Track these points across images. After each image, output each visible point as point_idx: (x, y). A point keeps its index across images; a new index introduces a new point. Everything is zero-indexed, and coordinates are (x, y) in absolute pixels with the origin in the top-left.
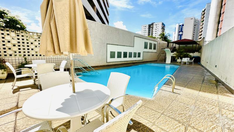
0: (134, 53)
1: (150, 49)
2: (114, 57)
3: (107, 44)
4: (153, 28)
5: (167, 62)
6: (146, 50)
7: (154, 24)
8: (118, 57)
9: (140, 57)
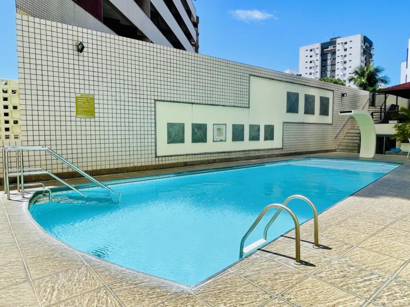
0: (251, 127)
1: (306, 112)
2: (182, 141)
3: (156, 100)
4: (334, 53)
5: (362, 154)
6: (292, 117)
7: (338, 41)
8: (194, 140)
9: (272, 139)
